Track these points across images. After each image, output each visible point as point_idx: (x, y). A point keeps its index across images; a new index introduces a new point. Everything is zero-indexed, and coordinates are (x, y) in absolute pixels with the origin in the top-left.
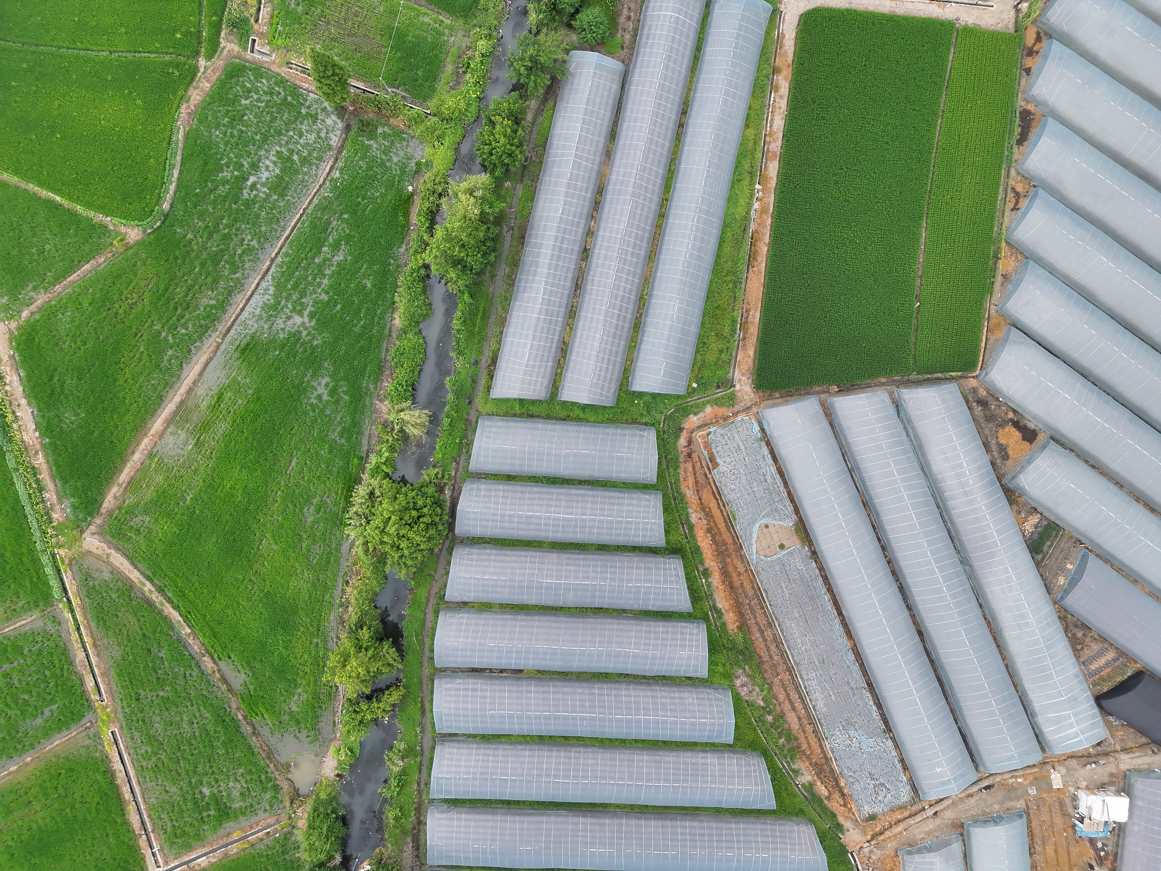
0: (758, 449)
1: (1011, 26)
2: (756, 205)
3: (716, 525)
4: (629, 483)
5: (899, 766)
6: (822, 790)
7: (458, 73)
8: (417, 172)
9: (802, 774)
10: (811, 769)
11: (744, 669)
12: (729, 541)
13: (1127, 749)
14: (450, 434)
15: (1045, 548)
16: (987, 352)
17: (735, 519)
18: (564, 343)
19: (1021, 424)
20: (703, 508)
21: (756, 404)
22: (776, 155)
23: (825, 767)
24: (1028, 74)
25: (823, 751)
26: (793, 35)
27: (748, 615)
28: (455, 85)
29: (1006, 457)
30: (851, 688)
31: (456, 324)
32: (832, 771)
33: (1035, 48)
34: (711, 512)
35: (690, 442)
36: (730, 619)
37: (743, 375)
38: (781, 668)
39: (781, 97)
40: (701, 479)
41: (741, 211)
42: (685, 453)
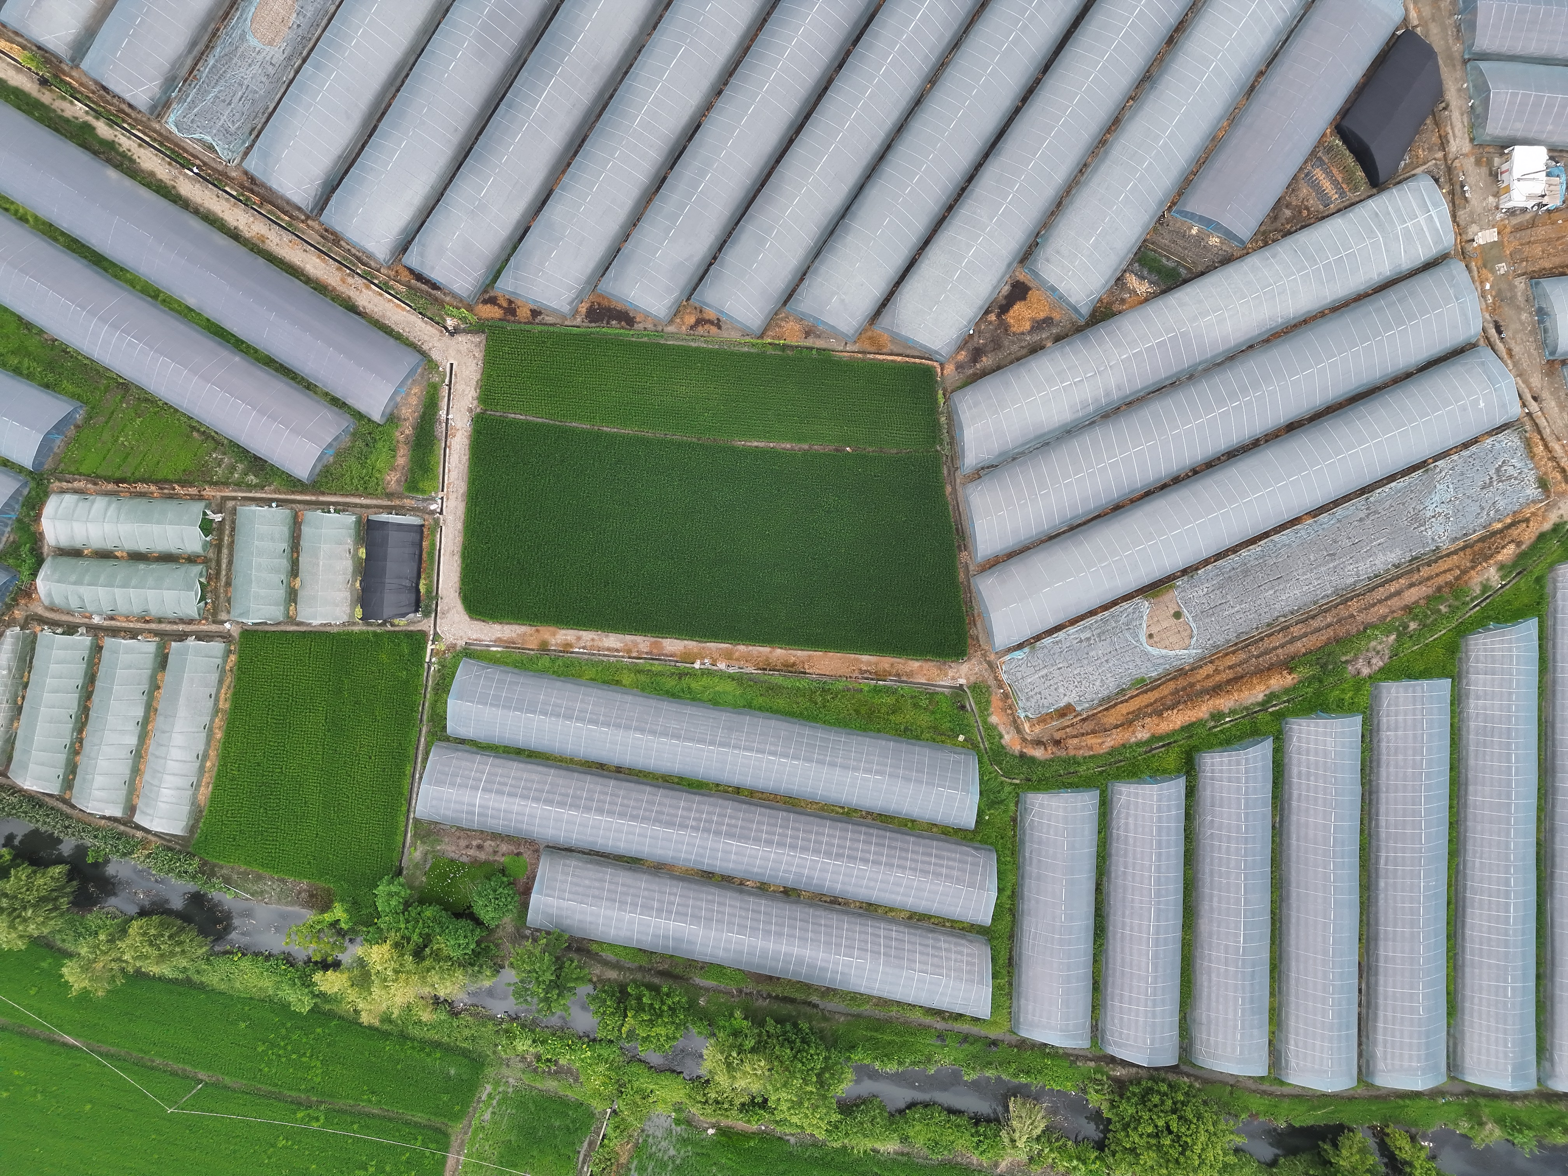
0: (1046, 651)
1: (477, 339)
2: (722, 666)
3: (1151, 704)
4: (1099, 825)
5: (1473, 449)
6: (1508, 552)
7: (556, 1072)
8: (689, 1123)
9: (1488, 579)
10: (1479, 567)
11: (1347, 662)
12: (1172, 686)
13: (1442, 143)
14: (1039, 1072)
15: (1171, 264)
16: (908, 352)
17: (1143, 680)
18: (910, 918)
19: (1004, 302)
20: (1128, 723)
21: (984, 656)
22: (656, 643)
23: (1476, 548)
24: (540, 313)
25: (1455, 552)
26: (497, 627)
27: (1272, 657)
28: (572, 1075)
29: (1048, 321)
30: (1368, 516)
31: (892, 1068)
32: (1482, 539)
33: (505, 305)
34: (1133, 712)
35: (1038, 743)
36: (1279, 682)
37: (946, 675)
38: (1343, 612)
39: (579, 638)
40: (1088, 726)
41: (729, 687)
42: (1054, 749)
